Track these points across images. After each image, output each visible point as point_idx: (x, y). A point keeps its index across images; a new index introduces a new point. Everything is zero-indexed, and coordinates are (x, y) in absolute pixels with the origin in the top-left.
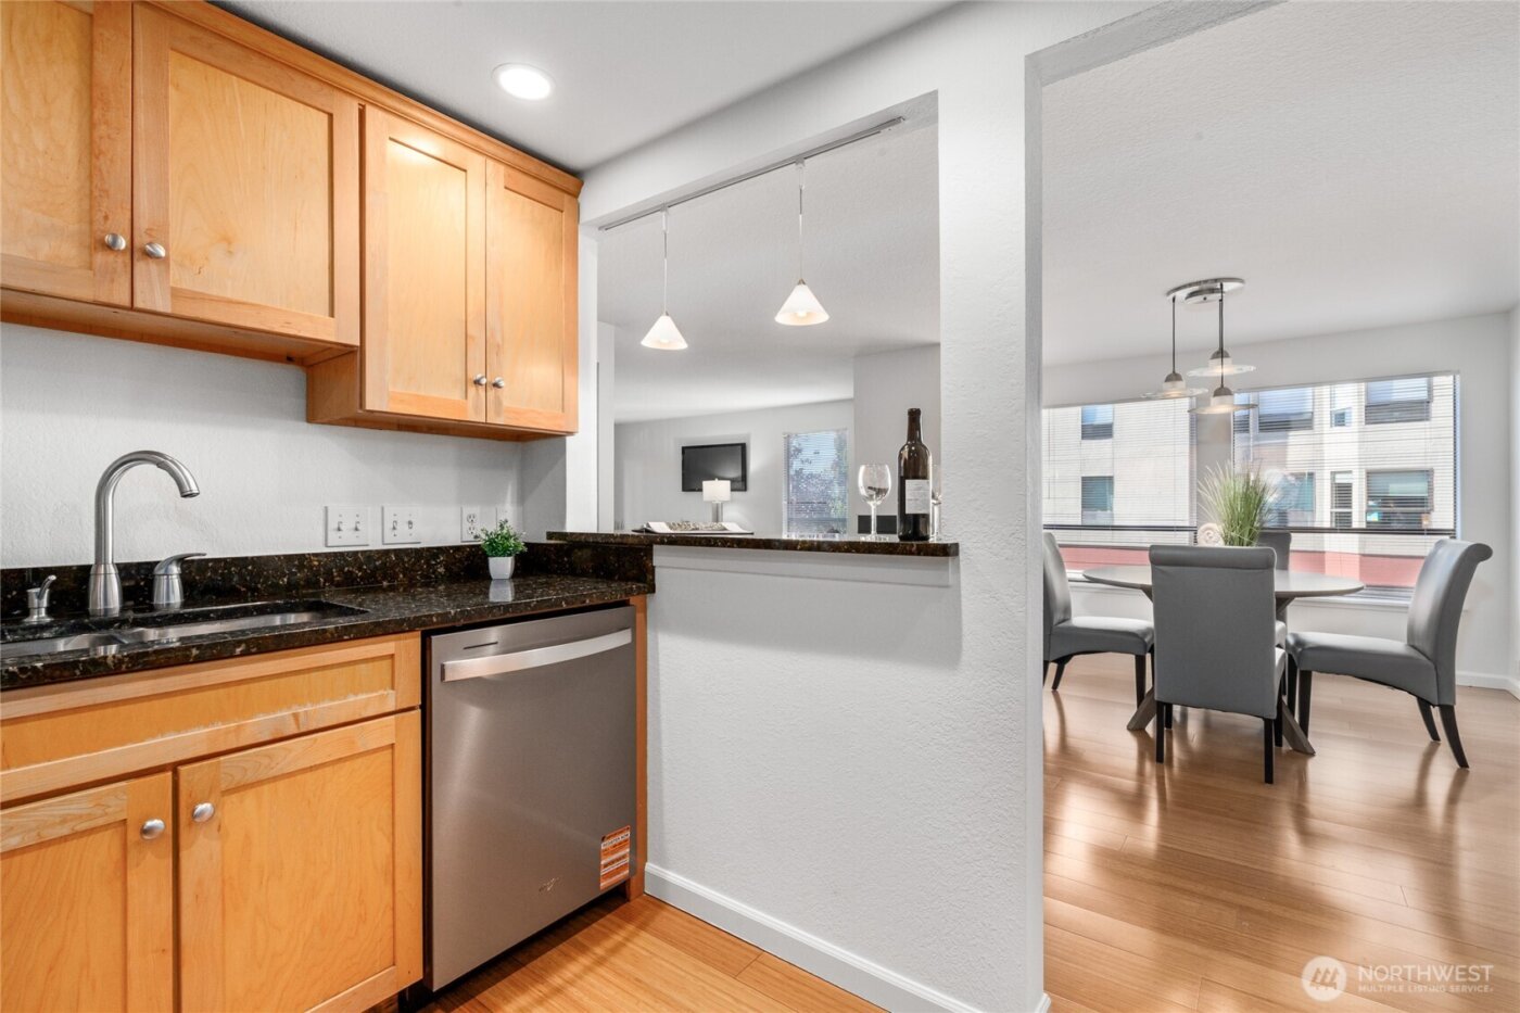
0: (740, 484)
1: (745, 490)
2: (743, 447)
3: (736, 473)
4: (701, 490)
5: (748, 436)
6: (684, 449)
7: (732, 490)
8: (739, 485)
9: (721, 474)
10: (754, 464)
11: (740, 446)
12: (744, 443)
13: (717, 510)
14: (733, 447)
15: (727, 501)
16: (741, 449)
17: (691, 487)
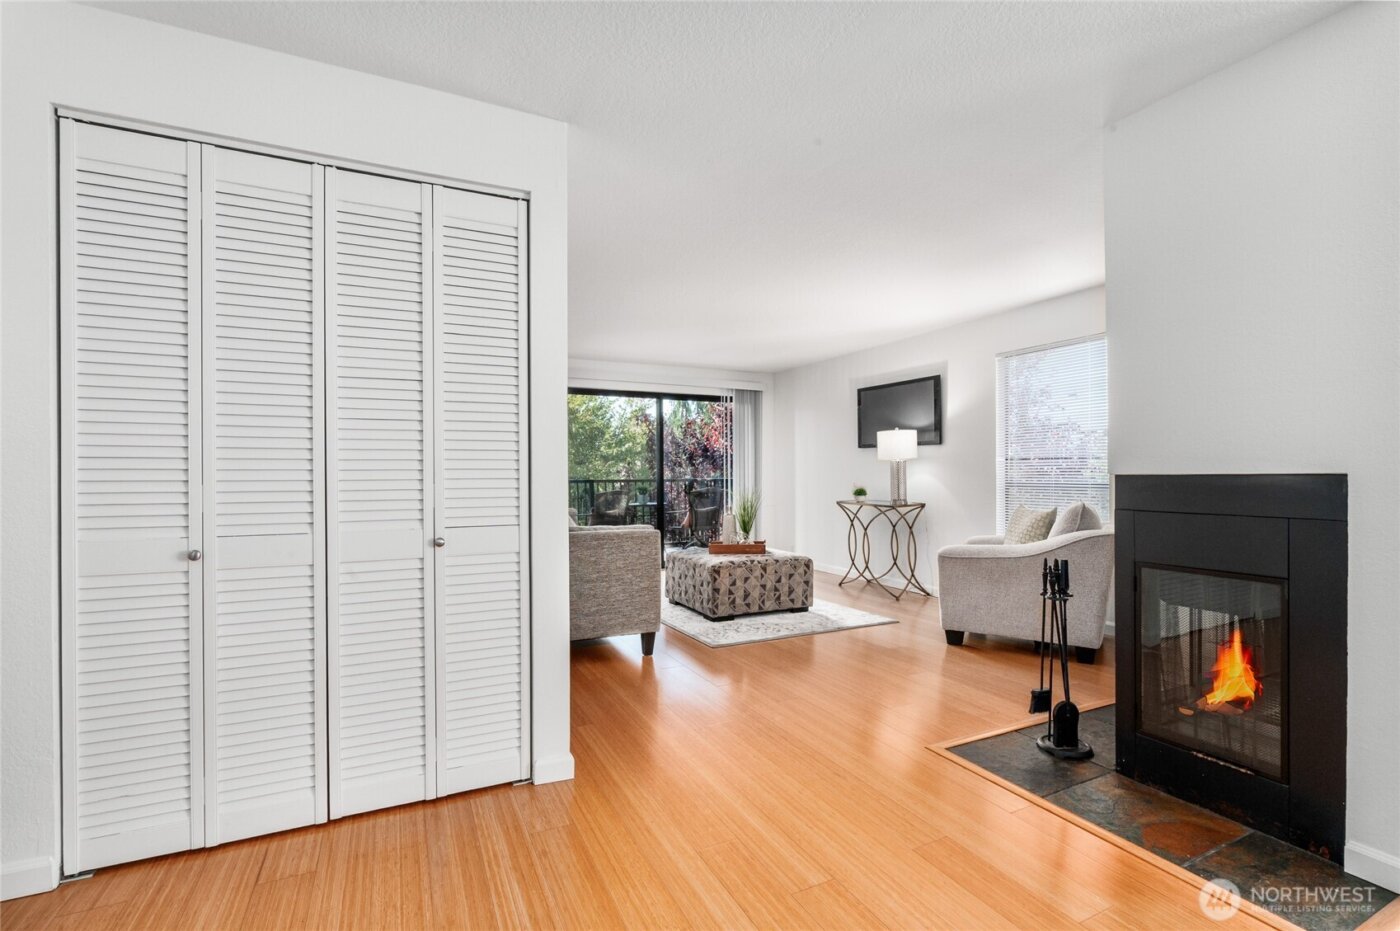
0: (933, 434)
1: (940, 442)
2: (937, 381)
3: (926, 419)
4: (874, 446)
5: (945, 366)
6: (860, 391)
7: (920, 443)
8: (932, 436)
9: (905, 423)
10: (953, 405)
11: (932, 382)
12: (939, 376)
13: (898, 472)
14: (922, 383)
15: (912, 460)
16: (933, 387)
17: (866, 441)
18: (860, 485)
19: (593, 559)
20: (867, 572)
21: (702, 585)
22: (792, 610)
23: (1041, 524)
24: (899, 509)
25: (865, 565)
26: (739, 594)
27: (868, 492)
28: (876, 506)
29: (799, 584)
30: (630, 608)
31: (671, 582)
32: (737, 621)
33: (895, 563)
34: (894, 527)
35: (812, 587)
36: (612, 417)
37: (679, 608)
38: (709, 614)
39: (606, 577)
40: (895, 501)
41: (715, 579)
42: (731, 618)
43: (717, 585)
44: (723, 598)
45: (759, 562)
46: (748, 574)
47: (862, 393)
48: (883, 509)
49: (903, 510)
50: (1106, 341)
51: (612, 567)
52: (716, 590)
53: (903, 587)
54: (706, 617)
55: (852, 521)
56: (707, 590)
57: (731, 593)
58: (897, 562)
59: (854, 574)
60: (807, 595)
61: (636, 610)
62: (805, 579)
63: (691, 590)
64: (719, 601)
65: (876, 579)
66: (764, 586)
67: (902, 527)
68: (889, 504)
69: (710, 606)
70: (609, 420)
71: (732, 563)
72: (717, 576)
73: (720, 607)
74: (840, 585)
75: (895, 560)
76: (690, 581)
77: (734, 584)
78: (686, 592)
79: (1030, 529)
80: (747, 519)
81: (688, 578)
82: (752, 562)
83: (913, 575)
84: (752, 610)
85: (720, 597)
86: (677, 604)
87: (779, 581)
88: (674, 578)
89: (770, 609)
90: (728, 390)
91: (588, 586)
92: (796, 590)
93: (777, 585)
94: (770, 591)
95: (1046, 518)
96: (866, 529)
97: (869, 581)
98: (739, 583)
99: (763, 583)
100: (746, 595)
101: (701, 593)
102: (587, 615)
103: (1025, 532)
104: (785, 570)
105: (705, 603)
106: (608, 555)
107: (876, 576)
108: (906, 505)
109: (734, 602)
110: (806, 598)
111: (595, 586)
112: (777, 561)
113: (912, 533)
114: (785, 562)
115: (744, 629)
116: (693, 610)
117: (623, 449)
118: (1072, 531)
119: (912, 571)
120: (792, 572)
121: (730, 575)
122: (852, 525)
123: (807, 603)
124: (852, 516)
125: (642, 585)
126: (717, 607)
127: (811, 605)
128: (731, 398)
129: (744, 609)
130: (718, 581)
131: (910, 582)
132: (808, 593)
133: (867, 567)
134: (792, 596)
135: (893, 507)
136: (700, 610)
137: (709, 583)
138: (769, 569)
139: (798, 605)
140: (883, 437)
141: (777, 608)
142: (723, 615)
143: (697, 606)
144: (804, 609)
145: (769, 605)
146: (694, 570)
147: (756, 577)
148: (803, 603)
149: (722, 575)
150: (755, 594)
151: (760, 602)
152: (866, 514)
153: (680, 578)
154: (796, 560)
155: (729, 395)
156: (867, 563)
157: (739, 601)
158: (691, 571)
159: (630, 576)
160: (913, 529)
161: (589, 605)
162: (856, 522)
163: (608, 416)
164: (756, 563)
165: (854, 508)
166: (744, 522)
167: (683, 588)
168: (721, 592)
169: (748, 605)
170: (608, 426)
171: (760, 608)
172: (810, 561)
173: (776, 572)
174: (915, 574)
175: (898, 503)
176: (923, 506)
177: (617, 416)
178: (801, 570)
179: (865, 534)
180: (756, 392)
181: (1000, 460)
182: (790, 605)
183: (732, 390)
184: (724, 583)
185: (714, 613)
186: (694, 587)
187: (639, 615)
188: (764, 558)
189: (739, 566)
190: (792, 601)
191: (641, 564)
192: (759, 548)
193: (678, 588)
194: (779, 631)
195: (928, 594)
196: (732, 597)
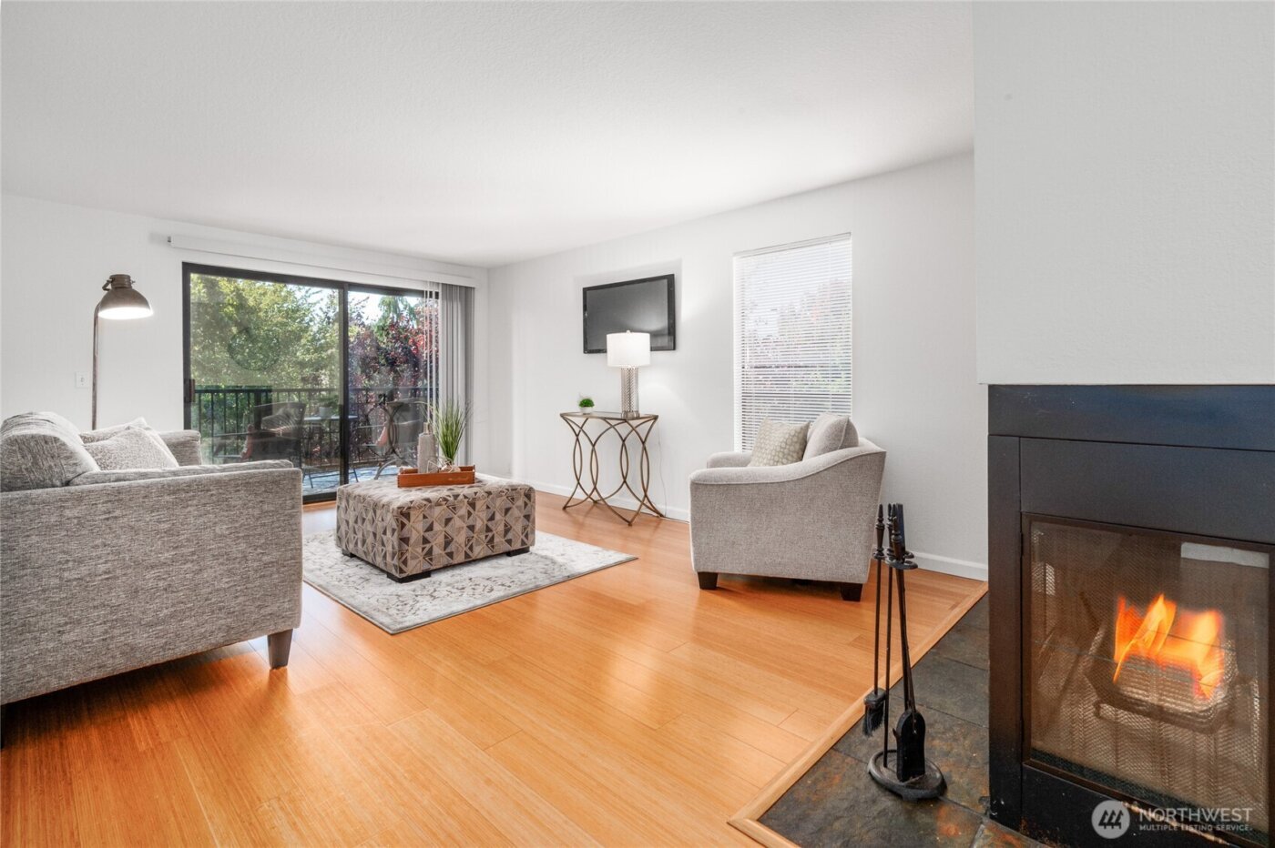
0: (667, 338)
1: (674, 349)
2: (670, 280)
3: (659, 323)
4: (603, 351)
5: (678, 264)
6: (585, 290)
7: (653, 349)
8: (665, 341)
9: (637, 326)
10: (689, 306)
11: (665, 281)
12: (673, 275)
13: (629, 381)
14: (654, 283)
15: (644, 367)
16: (667, 285)
17: (593, 345)
18: (586, 395)
19: (165, 526)
20: (595, 493)
21: (385, 533)
22: (509, 554)
23: (795, 439)
24: (631, 422)
25: (592, 487)
26: (437, 542)
27: (595, 403)
28: (605, 419)
29: (517, 519)
30: (241, 599)
31: (344, 527)
32: (436, 577)
33: (625, 482)
34: (624, 441)
35: (534, 522)
36: (311, 320)
37: (356, 562)
38: (394, 572)
39: (193, 553)
40: (626, 413)
41: (403, 525)
42: (426, 574)
43: (405, 533)
44: (415, 550)
45: (465, 497)
46: (449, 514)
47: (588, 292)
48: (613, 422)
49: (635, 423)
50: (851, 241)
51: (207, 535)
52: (404, 540)
53: (636, 509)
54: (390, 576)
55: (577, 435)
56: (391, 540)
57: (425, 541)
58: (627, 480)
59: (580, 495)
60: (528, 533)
61: (254, 600)
62: (525, 512)
63: (370, 539)
64: (408, 555)
65: (603, 499)
66: (471, 528)
67: (633, 442)
68: (620, 417)
69: (395, 562)
70: (308, 323)
71: (428, 500)
72: (405, 521)
73: (409, 562)
74: (565, 508)
75: (625, 478)
76: (369, 527)
77: (430, 528)
78: (364, 542)
79: (783, 445)
80: (450, 439)
81: (367, 522)
82: (456, 496)
83: (646, 496)
84: (455, 562)
85: (410, 549)
86: (352, 556)
87: (492, 518)
88: (347, 522)
89: (481, 555)
90: (433, 283)
91: (151, 574)
92: (514, 527)
93: (490, 524)
94: (480, 532)
95: (800, 433)
96: (594, 445)
97: (595, 502)
98: (437, 527)
99: (470, 522)
100: (448, 541)
101: (383, 545)
102: (150, 625)
103: (778, 449)
104: (500, 503)
105: (389, 559)
106: (196, 517)
107: (604, 496)
108: (638, 418)
109: (430, 552)
110: (527, 536)
111: (168, 573)
112: (489, 493)
113: (645, 449)
114: (500, 494)
115: (443, 591)
116: (374, 566)
117: (324, 355)
118: (835, 449)
119: (645, 491)
120: (509, 505)
121: (425, 517)
122: (578, 440)
123: (528, 543)
124: (577, 430)
125: (266, 558)
126: (405, 562)
127: (533, 544)
128: (437, 294)
129: (446, 560)
130: (407, 527)
131: (643, 503)
132: (529, 529)
133: (595, 488)
134: (510, 536)
135: (625, 420)
136: (382, 566)
137: (394, 530)
138: (479, 505)
139: (517, 546)
140: (613, 340)
141: (490, 553)
142: (414, 573)
143: (379, 561)
144: (524, 550)
145: (479, 551)
146: (375, 512)
147: (461, 517)
148: (523, 543)
149: (412, 518)
150: (460, 539)
151: (466, 549)
152: (593, 428)
153: (356, 522)
154: (514, 489)
155: (434, 290)
156: (595, 484)
157: (437, 551)
158: (371, 513)
159: (243, 546)
160: (647, 445)
161: (154, 607)
162: (582, 436)
163: (307, 319)
164: (461, 497)
165: (580, 421)
166: (446, 443)
167: (360, 536)
168: (412, 541)
169: (450, 555)
170: (306, 330)
171: (467, 555)
172: (531, 489)
173: (488, 507)
174: (648, 494)
175: (630, 415)
176: (655, 418)
177: (318, 319)
178: (520, 502)
179: (593, 450)
180: (466, 288)
181: (737, 368)
182: (508, 548)
183: (438, 284)
184: (416, 528)
185: (401, 571)
186: (375, 535)
187: (260, 607)
188: (475, 489)
189: (438, 504)
190: (509, 542)
191: (264, 525)
192: (467, 475)
193: (352, 536)
194: (492, 590)
195: (661, 515)
196: (428, 546)
